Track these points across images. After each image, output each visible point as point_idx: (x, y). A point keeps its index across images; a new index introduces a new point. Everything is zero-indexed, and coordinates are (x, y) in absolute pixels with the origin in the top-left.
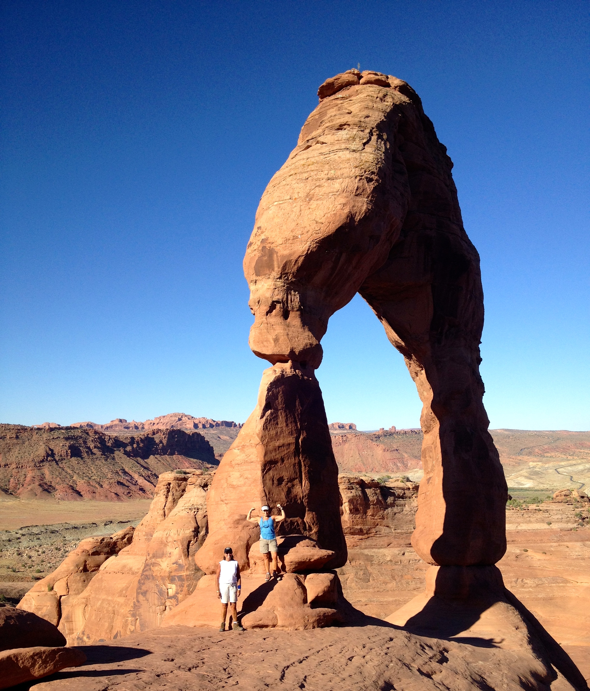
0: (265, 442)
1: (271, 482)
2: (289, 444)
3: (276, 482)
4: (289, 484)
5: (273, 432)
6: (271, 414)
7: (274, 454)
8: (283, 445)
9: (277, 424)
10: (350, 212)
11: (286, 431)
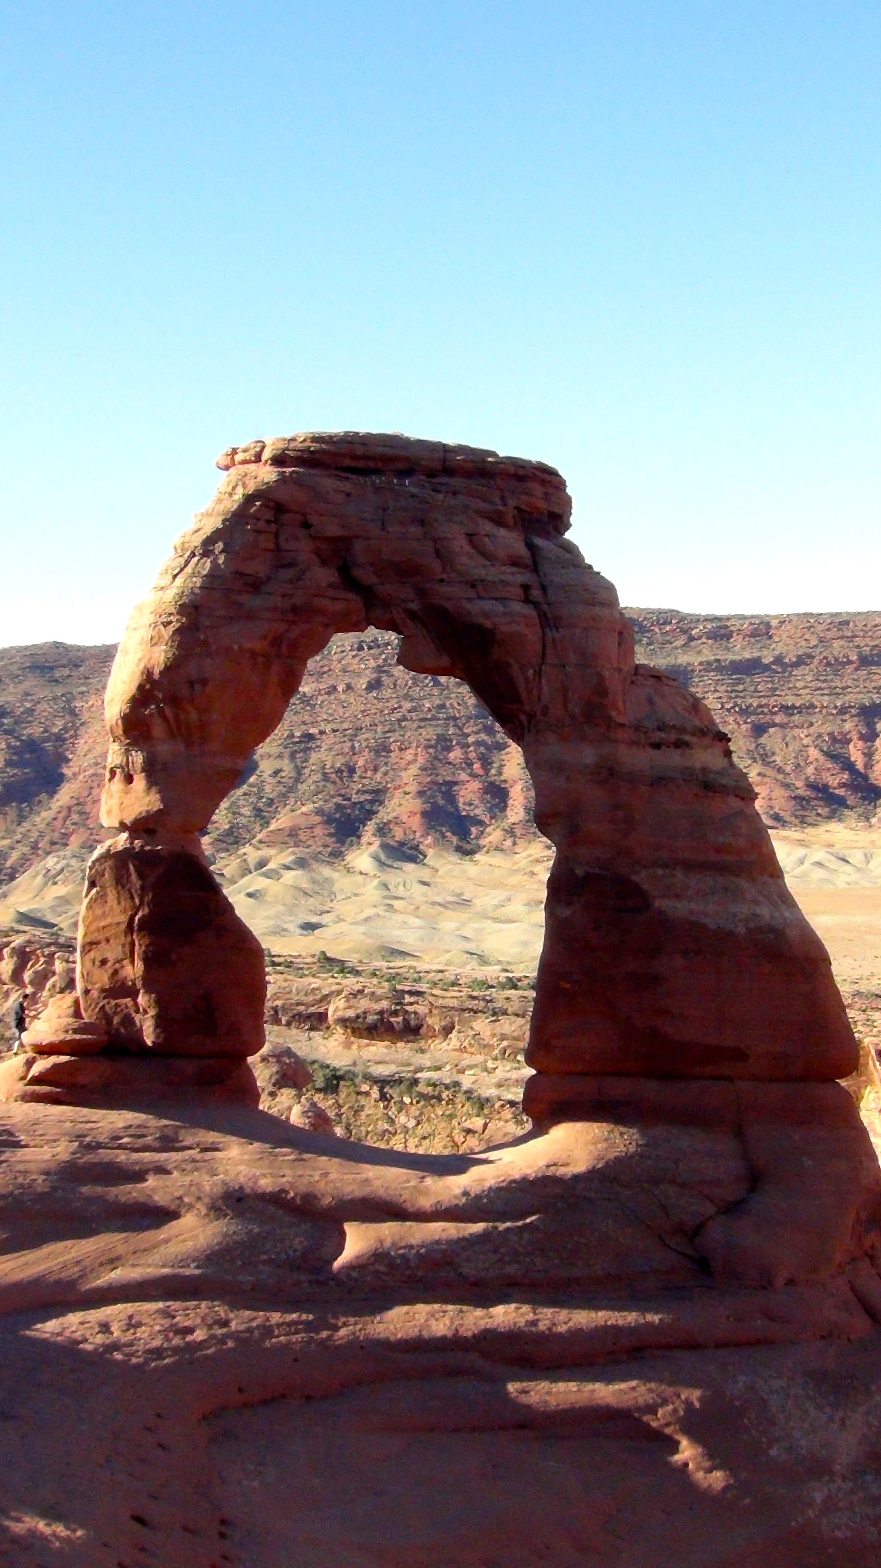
0: (87, 923)
1: (91, 964)
2: (119, 923)
3: (97, 963)
4: (117, 966)
5: (99, 912)
6: (98, 893)
7: (96, 935)
8: (110, 925)
9: (106, 902)
10: (145, 667)
11: (117, 909)
